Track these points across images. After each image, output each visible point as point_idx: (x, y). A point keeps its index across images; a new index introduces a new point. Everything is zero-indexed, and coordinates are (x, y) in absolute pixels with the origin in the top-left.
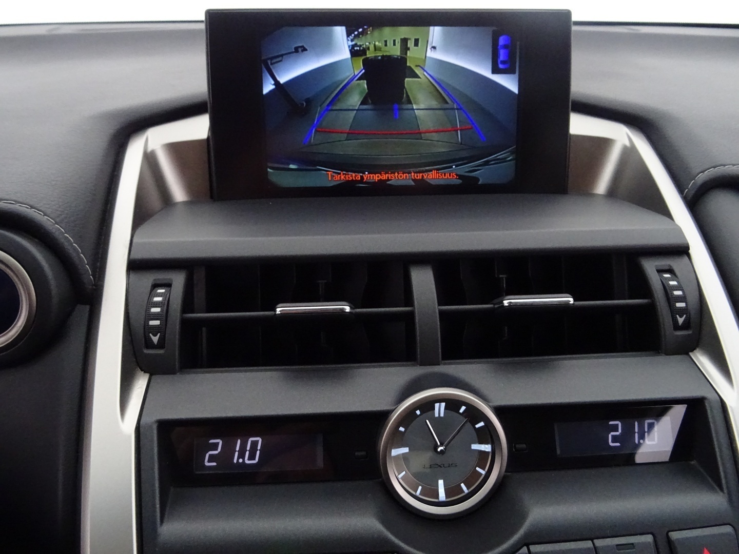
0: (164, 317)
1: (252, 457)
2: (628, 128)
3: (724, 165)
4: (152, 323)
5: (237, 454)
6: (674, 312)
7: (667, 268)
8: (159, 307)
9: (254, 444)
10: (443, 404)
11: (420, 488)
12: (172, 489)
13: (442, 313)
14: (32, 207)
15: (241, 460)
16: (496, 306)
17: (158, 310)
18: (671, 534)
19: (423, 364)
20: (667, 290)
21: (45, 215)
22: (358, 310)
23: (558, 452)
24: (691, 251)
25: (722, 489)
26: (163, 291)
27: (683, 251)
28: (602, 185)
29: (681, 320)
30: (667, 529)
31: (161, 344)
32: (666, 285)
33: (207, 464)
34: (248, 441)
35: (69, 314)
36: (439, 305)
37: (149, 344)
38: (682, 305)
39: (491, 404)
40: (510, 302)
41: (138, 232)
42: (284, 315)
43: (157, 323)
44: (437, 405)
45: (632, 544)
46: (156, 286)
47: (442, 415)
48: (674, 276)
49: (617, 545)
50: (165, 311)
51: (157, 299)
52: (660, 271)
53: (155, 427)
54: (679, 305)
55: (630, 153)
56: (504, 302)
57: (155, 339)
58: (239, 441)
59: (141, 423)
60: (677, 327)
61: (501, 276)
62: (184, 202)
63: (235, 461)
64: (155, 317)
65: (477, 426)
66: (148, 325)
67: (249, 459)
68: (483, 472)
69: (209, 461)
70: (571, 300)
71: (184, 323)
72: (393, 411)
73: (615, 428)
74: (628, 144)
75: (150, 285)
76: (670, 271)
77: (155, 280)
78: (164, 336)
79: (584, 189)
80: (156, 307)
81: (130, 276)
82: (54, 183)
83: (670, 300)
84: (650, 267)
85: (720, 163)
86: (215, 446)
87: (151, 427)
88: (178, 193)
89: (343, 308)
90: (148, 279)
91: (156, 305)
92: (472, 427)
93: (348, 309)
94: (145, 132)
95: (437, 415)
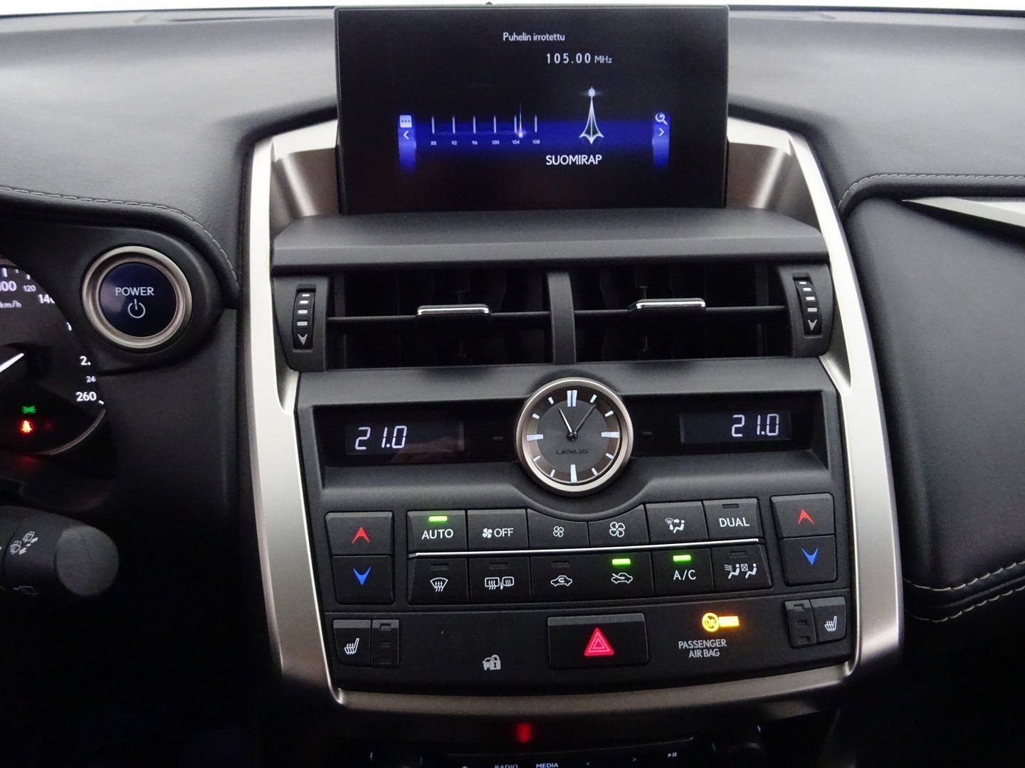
0: (311, 318)
1: (398, 443)
2: (791, 135)
3: (879, 174)
4: (300, 324)
5: (384, 440)
6: (806, 317)
7: (804, 276)
8: (306, 309)
9: (400, 431)
10: (575, 392)
11: (554, 471)
12: (327, 468)
13: (577, 317)
14: (183, 213)
15: (388, 446)
16: (630, 311)
17: (305, 312)
18: (773, 498)
19: (559, 363)
20: (800, 296)
21: (194, 220)
22: (496, 314)
23: (683, 440)
24: (832, 260)
25: (827, 467)
26: (308, 295)
27: (822, 260)
28: (762, 199)
29: (812, 325)
30: (770, 495)
31: (309, 344)
32: (800, 292)
33: (357, 448)
34: (394, 429)
35: (219, 317)
36: (574, 310)
37: (297, 344)
38: (814, 310)
39: (618, 393)
40: (644, 306)
41: (276, 241)
42: (426, 317)
43: (305, 324)
44: (569, 392)
45: (737, 504)
46: (300, 291)
47: (574, 405)
48: (809, 283)
49: (723, 505)
50: (311, 313)
51: (302, 302)
52: (796, 279)
53: (311, 411)
54: (810, 310)
55: (790, 163)
56: (637, 305)
57: (303, 340)
58: (386, 429)
59: (299, 407)
60: (807, 331)
61: (641, 287)
62: (311, 216)
63: (383, 446)
64: (303, 318)
65: (607, 415)
66: (296, 326)
67: (396, 444)
68: (612, 457)
69: (359, 446)
70: (703, 304)
71: (330, 325)
72: (528, 398)
73: (739, 421)
74: (789, 152)
75: (295, 291)
76: (807, 279)
77: (299, 285)
78: (312, 336)
79: (743, 203)
80: (303, 309)
81: (275, 281)
82: (196, 190)
83: (802, 304)
84: (787, 275)
85: (875, 172)
86: (364, 433)
87: (307, 410)
88: (307, 207)
89: (482, 310)
90: (292, 285)
91: (303, 307)
92: (601, 416)
93: (486, 310)
94: (270, 140)
95: (569, 405)
